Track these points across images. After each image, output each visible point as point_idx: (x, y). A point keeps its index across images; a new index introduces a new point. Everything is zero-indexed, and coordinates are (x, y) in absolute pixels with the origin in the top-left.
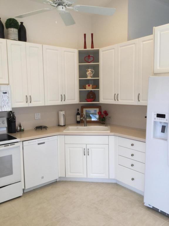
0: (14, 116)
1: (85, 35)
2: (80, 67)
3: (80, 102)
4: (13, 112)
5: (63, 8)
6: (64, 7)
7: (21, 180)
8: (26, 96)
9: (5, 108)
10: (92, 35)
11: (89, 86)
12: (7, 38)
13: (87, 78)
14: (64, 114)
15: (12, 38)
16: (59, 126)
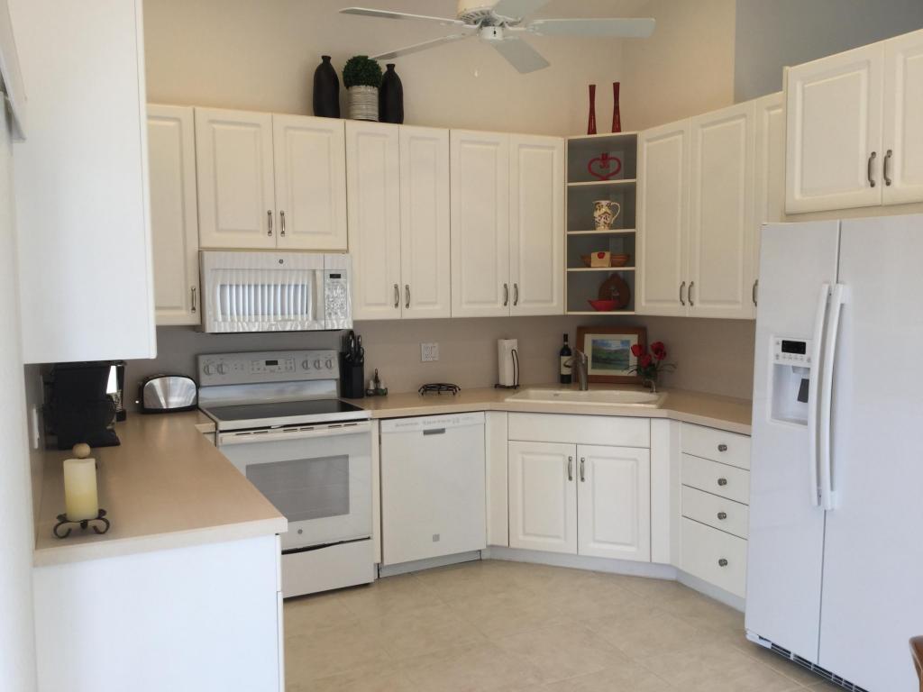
0: (358, 345)
1: (592, 89)
2: (572, 194)
3: (568, 310)
4: (356, 334)
5: (495, 33)
6: (498, 30)
7: (372, 533)
8: (396, 287)
9: (335, 322)
10: (616, 86)
11: (601, 256)
12: (348, 116)
13: (595, 229)
14: (515, 348)
15: (361, 114)
16: (499, 387)
